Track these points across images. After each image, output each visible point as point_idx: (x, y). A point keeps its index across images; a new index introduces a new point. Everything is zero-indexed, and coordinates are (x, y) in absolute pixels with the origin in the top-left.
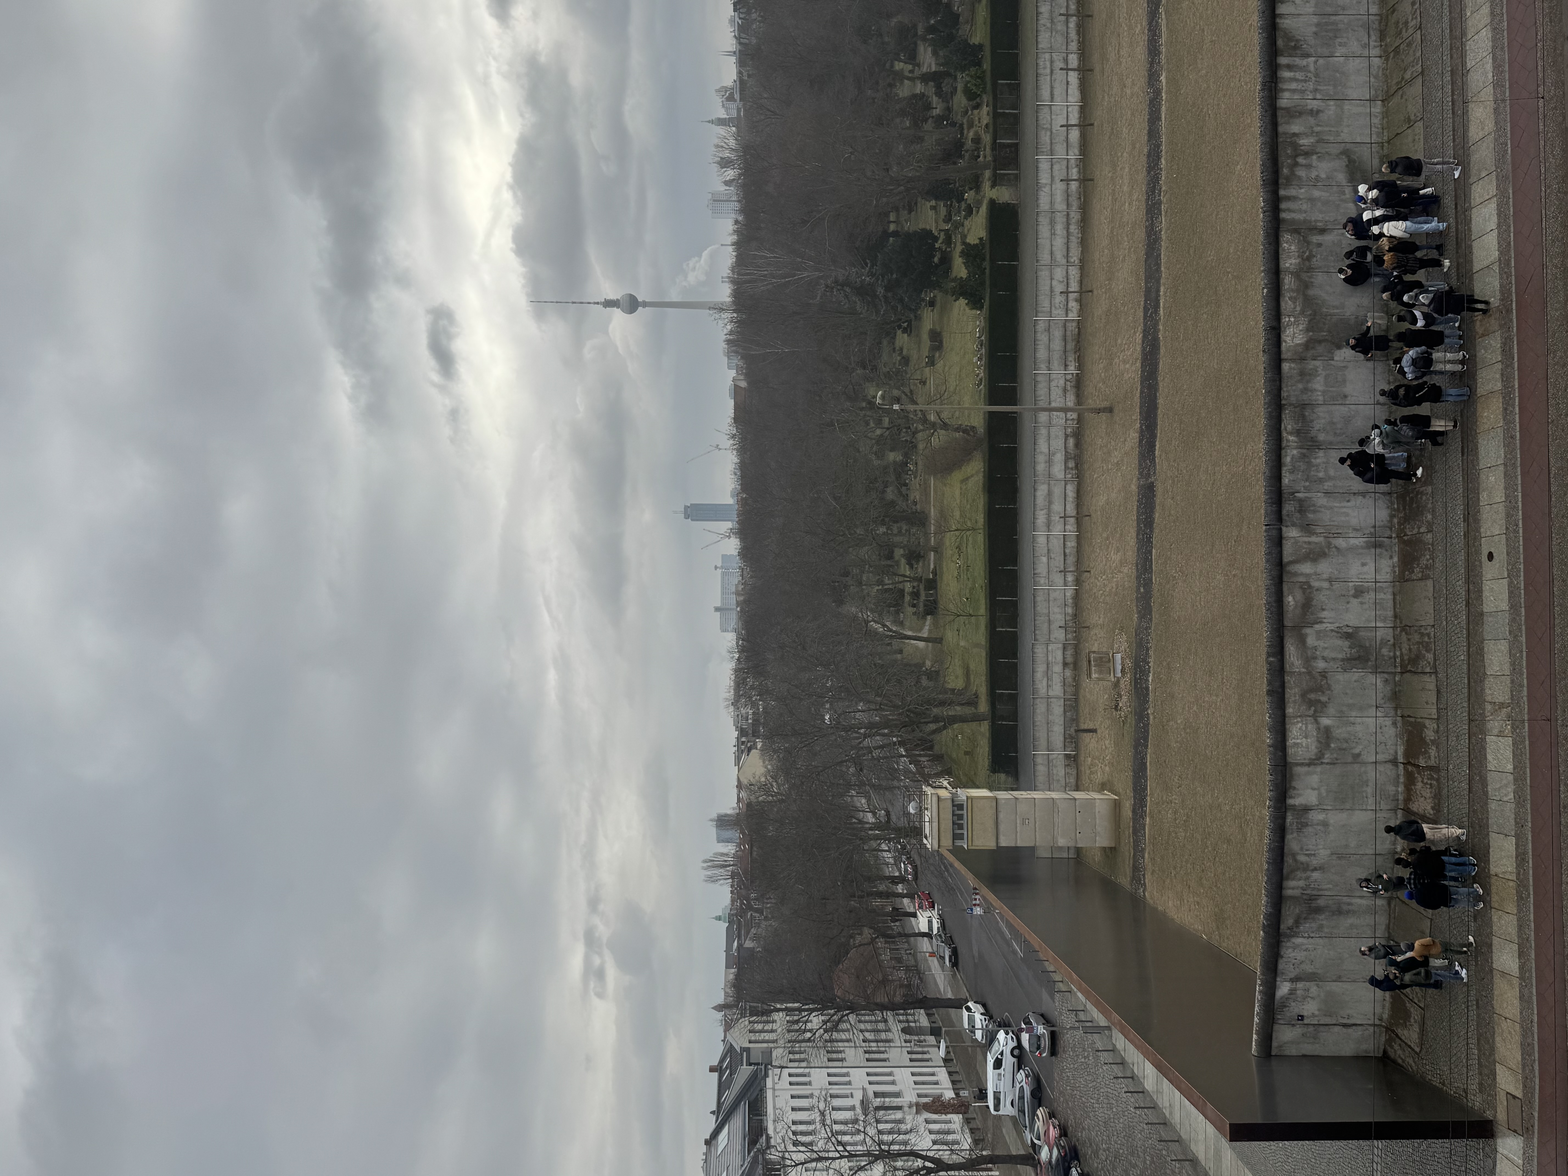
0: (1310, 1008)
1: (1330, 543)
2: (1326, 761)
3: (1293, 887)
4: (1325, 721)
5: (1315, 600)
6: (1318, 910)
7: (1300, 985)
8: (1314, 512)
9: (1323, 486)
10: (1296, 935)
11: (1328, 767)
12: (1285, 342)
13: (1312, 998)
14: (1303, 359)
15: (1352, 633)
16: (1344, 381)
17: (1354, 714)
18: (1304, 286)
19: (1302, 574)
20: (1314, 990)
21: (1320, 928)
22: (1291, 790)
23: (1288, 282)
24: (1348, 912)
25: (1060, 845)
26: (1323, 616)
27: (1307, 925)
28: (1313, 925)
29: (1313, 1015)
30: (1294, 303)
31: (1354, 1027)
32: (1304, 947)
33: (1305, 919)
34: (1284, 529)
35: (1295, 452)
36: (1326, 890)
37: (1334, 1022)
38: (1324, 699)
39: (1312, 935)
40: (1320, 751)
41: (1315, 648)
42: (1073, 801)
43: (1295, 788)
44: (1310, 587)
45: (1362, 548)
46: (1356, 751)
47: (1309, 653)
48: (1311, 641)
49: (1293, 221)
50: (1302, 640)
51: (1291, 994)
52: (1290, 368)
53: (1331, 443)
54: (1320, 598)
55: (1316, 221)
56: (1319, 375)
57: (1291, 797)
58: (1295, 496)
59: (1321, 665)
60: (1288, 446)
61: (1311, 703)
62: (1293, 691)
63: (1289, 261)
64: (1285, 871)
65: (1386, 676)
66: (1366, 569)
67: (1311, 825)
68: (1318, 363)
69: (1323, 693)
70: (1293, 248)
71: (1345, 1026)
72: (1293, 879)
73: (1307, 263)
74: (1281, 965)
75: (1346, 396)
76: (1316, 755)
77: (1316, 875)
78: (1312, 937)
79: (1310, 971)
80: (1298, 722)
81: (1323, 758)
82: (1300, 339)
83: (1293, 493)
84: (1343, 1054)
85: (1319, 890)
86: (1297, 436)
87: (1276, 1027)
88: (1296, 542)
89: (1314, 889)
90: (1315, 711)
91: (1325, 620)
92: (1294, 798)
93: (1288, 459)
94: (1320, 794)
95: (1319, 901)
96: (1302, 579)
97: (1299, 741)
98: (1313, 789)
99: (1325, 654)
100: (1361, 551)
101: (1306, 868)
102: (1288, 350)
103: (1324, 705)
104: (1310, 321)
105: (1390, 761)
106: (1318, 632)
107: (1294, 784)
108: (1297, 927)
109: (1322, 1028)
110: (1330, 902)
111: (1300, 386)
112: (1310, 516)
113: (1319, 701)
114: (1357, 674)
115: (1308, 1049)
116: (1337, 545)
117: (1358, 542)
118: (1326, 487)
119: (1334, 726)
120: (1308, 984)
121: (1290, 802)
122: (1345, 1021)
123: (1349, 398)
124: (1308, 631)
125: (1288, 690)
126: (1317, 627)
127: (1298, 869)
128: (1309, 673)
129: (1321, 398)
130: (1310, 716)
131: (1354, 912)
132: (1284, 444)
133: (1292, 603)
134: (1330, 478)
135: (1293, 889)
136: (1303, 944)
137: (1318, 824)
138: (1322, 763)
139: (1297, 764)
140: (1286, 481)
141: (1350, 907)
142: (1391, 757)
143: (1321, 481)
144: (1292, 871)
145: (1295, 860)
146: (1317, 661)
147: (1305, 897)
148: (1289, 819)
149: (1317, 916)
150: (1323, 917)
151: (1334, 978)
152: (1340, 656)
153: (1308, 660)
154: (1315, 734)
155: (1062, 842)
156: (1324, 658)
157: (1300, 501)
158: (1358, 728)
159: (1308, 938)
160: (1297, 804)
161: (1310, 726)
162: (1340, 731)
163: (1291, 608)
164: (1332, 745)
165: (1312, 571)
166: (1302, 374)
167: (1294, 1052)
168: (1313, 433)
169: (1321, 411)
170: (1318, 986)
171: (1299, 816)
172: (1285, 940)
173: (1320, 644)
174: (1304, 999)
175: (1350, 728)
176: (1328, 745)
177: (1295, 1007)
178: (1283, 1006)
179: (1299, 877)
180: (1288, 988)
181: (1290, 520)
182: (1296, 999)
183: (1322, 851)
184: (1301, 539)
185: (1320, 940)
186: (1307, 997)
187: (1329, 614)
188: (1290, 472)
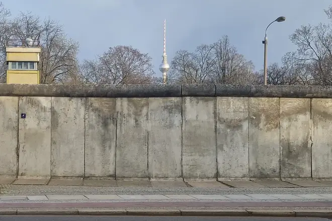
0: (31, 122)
2: (218, 125)
3: (123, 104)
4: (245, 125)
6: (105, 125)
7: (49, 114)
10: (87, 109)
11: (214, 127)
13: (39, 123)
15: (307, 147)
17: (251, 147)
22: (196, 100)
24: (104, 147)
26: (318, 127)
27: (94, 117)
28: (94, 121)
29: (25, 125)
31: (16, 157)
32: (77, 116)
33: (99, 115)
37: (20, 141)
38: (261, 125)
39: (86, 121)
40: (224, 121)
41: (296, 120)
43: (198, 103)
46: (225, 148)
47: (293, 116)
48: (301, 118)
50: (300, 111)
51: (42, 108)
57: (191, 100)
59: (285, 124)
61: (258, 116)
64: (135, 99)
65: (278, 170)
67: (170, 116)
69: (265, 125)
71: (18, 149)
72: (128, 105)
74: (63, 100)
76: (222, 118)
77: (132, 122)
79: (59, 121)
80: (245, 106)
85: (121, 124)
87: (16, 98)
89: (121, 120)
90: (252, 119)
91: (316, 128)
94: (193, 121)
95: (112, 125)
97: (232, 106)
98: (197, 117)
99: (292, 127)
101: (137, 114)
103: (257, 125)
105: (218, 172)
108: (93, 110)
109: (15, 133)
110: (111, 133)
113: (259, 122)
114: (278, 150)
119: (242, 132)
120: (50, 120)
121: (188, 99)
122: (21, 149)
124: (308, 116)
125: (266, 99)
126: (311, 122)
127: (137, 108)
128: (279, 116)
130: (249, 115)
131: (104, 150)
133: (327, 105)
135: (121, 105)
136: (79, 115)
137: (171, 120)
138: (216, 123)
139: (215, 105)
141: (107, 148)
142: (221, 172)
144: (135, 105)
145: (143, 106)
146: (288, 121)
147: (115, 114)
148: (175, 100)
149: (101, 124)
150: (101, 128)
151: (54, 139)
152: (291, 138)
153: (289, 115)
154: (237, 118)
156: (289, 126)
158: (241, 149)
159: (85, 119)
160: (186, 104)
161: (242, 114)
164: (229, 130)
170: (48, 127)
171: (176, 106)
172: (83, 102)
173: (299, 124)
174: (38, 118)
175: (241, 144)
176: (229, 127)
177: (31, 112)
178: (33, 103)
179: (131, 109)
180: (46, 106)
182: (38, 111)
183: (150, 125)
185: (82, 127)
186: (40, 120)
187: (320, 131)
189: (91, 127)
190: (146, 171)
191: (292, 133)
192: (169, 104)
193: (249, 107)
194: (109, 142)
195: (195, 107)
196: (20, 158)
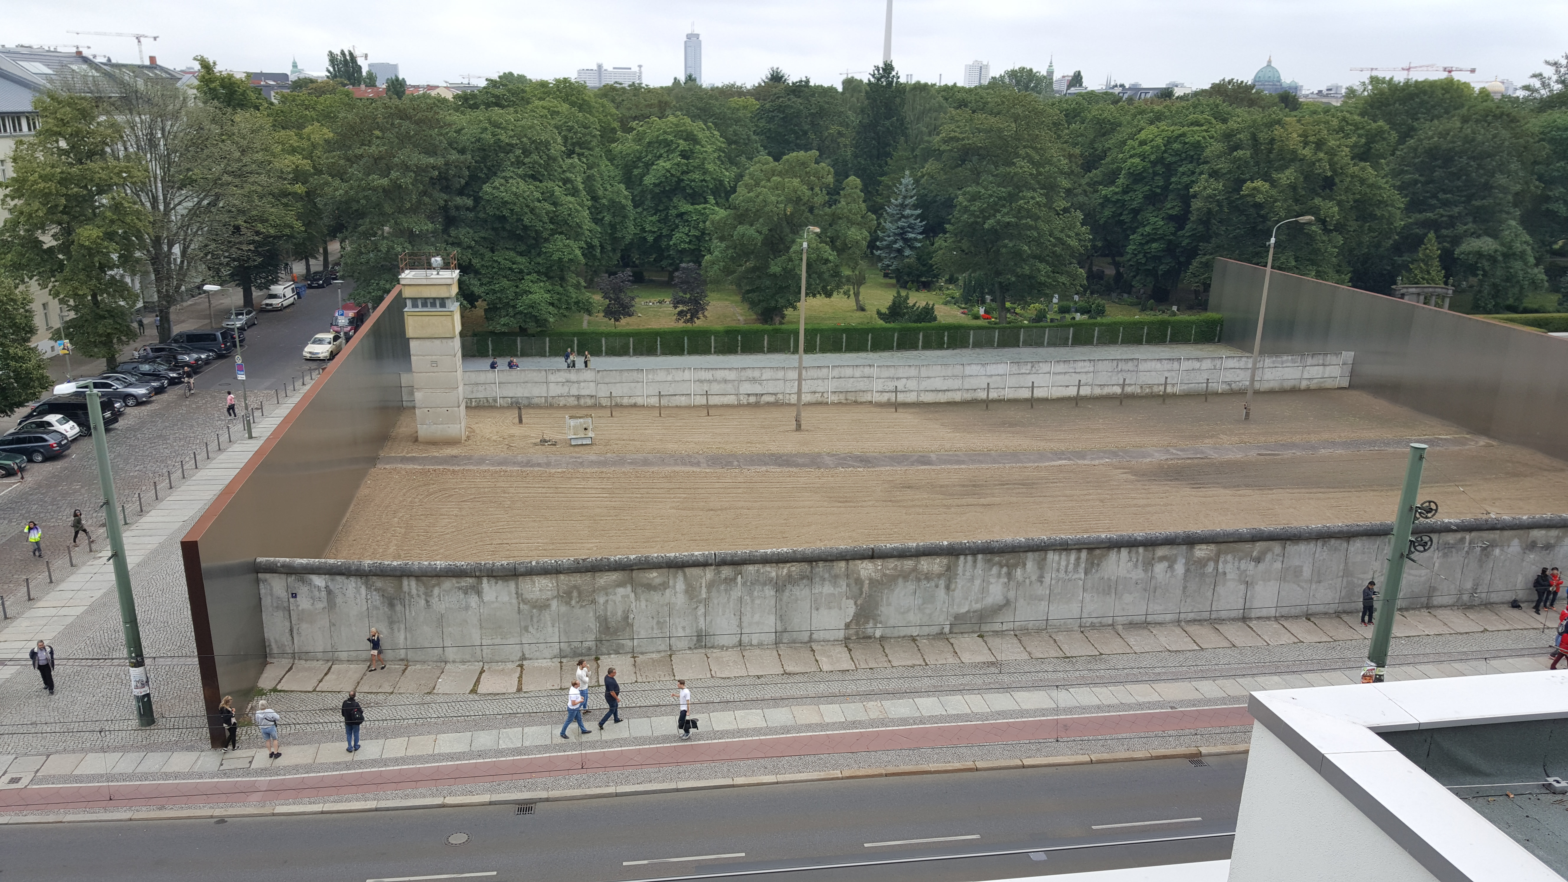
0: (304, 602)
1: (701, 602)
2: (521, 606)
3: (410, 586)
4: (554, 604)
5: (654, 593)
6: (391, 605)
7: (324, 594)
8: (726, 590)
9: (747, 596)
10: (368, 588)
11: (517, 608)
12: (862, 564)
13: (313, 604)
14: (848, 576)
15: (628, 622)
16: (830, 608)
17: (561, 626)
18: (905, 576)
19: (675, 582)
20: (320, 605)
22: (494, 581)
23: (909, 564)
24: (392, 629)
25: (416, 394)
26: (641, 599)
27: (377, 597)
28: (378, 602)
29: (298, 606)
30: (892, 569)
31: (290, 638)
32: (358, 596)
33: (383, 595)
34: (713, 567)
35: (774, 574)
36: (410, 611)
37: (293, 622)
38: (573, 602)
39: (369, 602)
40: (529, 602)
41: (615, 594)
42: (456, 405)
43: (496, 583)
44: (665, 589)
45: (697, 626)
46: (531, 629)
47: (610, 590)
48: (621, 591)
49: (956, 565)
50: (621, 584)
51: (315, 587)
52: (841, 568)
53: (781, 600)
54: (656, 597)
55: (956, 582)
56: (834, 589)
57: (489, 581)
58: (738, 575)
59: (601, 600)
60: (778, 569)
61: (569, 593)
62: (578, 578)
63: (925, 564)
64: (424, 578)
65: (594, 648)
66: (680, 630)
67: (465, 597)
68: (844, 587)
69: (578, 602)
70: (936, 566)
71: (291, 630)
72: (417, 585)
73: (923, 577)
74: (338, 578)
75: (817, 609)
76: (526, 599)
77: (423, 602)
78: (367, 602)
79: (337, 601)
80: (553, 584)
81: (524, 604)
82: (864, 574)
83: (741, 574)
84: (265, 630)
85: (409, 605)
86: (786, 575)
87: (284, 576)
88: (701, 578)
89: (409, 601)
90: (562, 597)
91: (638, 601)
93: (768, 570)
94: (493, 602)
95: (399, 606)
96: (671, 583)
97: (537, 585)
98: (496, 598)
99: (610, 602)
100: (695, 626)
101: (428, 595)
102: (855, 565)
103: (568, 603)
104: (877, 581)
105: (524, 655)
106: (628, 596)
107: (500, 582)
108: (375, 590)
109: (287, 613)
110: (399, 615)
111: (827, 576)
112: (722, 587)
113: (571, 599)
114: (594, 627)
115: (266, 601)
116: (699, 608)
117: (702, 624)
118: (745, 598)
119: (550, 611)
120: (325, 600)
121: (485, 580)
122: (295, 630)
123: (816, 612)
124: (629, 588)
125: (579, 575)
126: (633, 595)
127: (427, 589)
128: (594, 591)
129: (817, 591)
130: (558, 593)
131: (392, 634)
132: (781, 565)
133: (651, 576)
134: (753, 601)
135: (409, 585)
136: (360, 595)
137: (466, 602)
138: (519, 603)
139: (517, 584)
140: (751, 568)
141: (396, 630)
142: (527, 656)
143: (750, 594)
144: (424, 584)
145: (434, 586)
146: (604, 596)
147: (402, 595)
148: (470, 581)
149: (386, 605)
150: (387, 610)
151: (333, 621)
152: (609, 614)
153: (605, 589)
154: (543, 597)
155: (418, 395)
156: (607, 601)
157: (735, 579)
158: (550, 629)
159: (367, 599)
160: (483, 586)
161: (550, 593)
162: (547, 616)
163: (647, 575)
164: (535, 611)
165: (678, 590)
166: (836, 577)
167: (262, 591)
168: (789, 587)
169: (806, 592)
170: (324, 608)
171: (473, 587)
172: (363, 582)
173: (618, 598)
174: (311, 598)
175: (549, 624)
176: (534, 607)
177: (303, 591)
178: (303, 581)
179: (420, 590)
180: (320, 585)
181: (719, 572)
182: (311, 591)
183: (444, 606)
184: (704, 581)
185: (365, 608)
186: (314, 600)
187: (643, 604)
188: (758, 571)
189: (377, 608)
190: (442, 656)
191: (609, 608)
192: (463, 584)
193: (558, 585)
194: (397, 624)
195: (493, 587)
196: (295, 641)
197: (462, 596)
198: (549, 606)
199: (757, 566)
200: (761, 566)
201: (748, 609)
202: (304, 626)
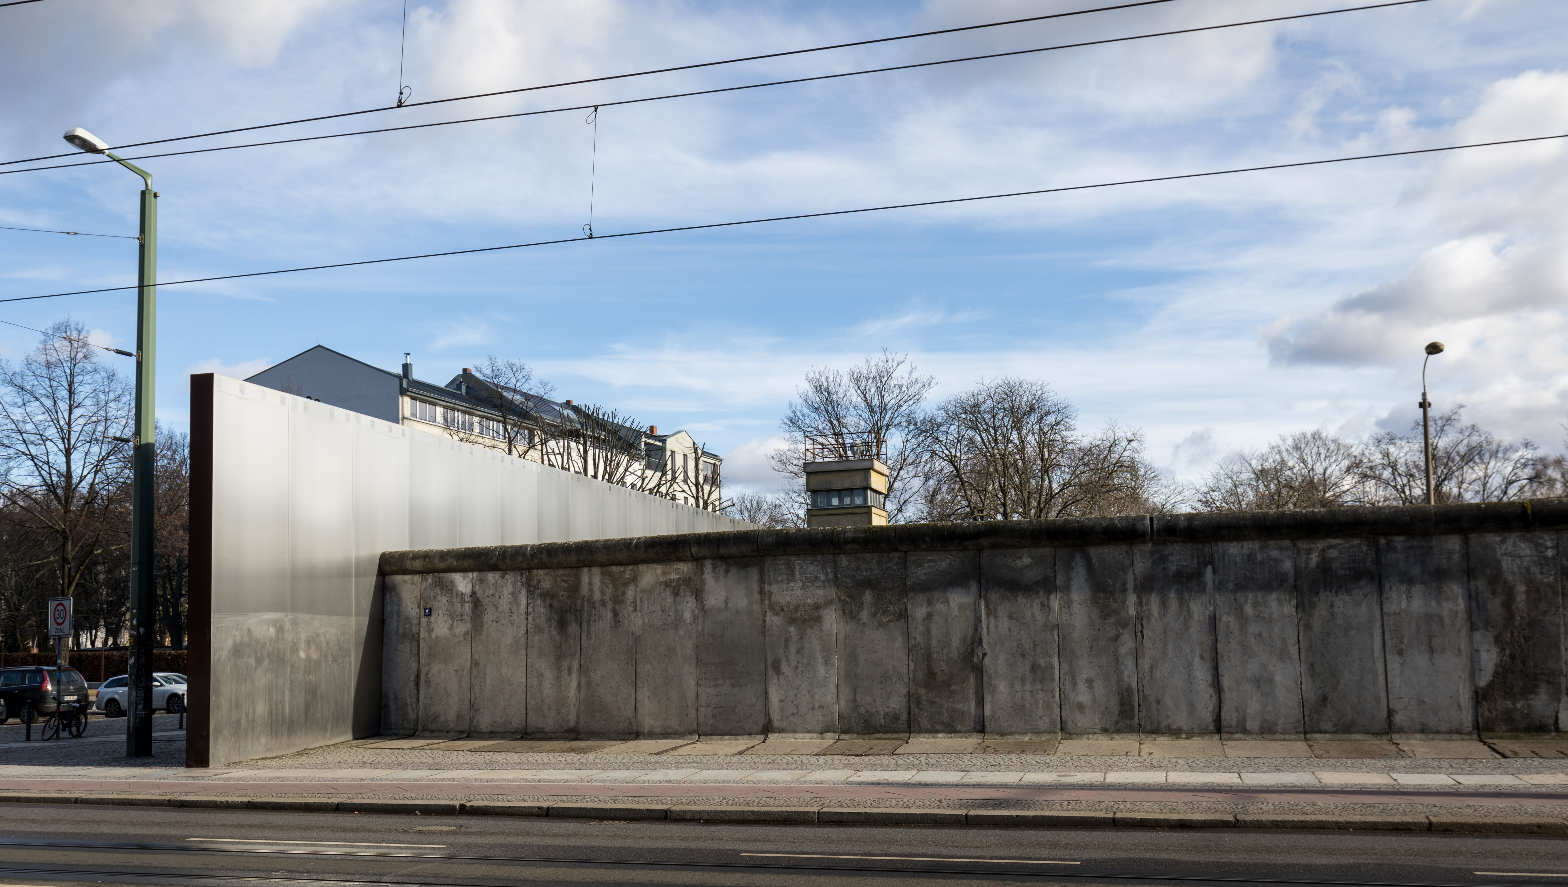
0: (439, 624)
1: (1125, 625)
2: (768, 619)
4: (829, 616)
5: (1025, 601)
6: (562, 625)
7: (468, 607)
8: (1180, 599)
9: (1228, 614)
10: (530, 594)
11: (759, 623)
12: (1503, 541)
13: (451, 626)
14: (1469, 571)
15: (971, 663)
16: (1431, 652)
17: (842, 664)
19: (1069, 580)
20: (461, 628)
21: (539, 629)
22: (724, 566)
24: (559, 669)
26: (1000, 614)
27: (543, 610)
28: (543, 618)
29: (431, 631)
31: (415, 691)
32: (515, 607)
33: (551, 606)
34: (1148, 547)
35: (1287, 565)
36: (589, 633)
37: (422, 661)
38: (865, 615)
39: (530, 618)
40: (782, 610)
41: (946, 602)
43: (727, 571)
44: (1049, 592)
45: (1120, 680)
46: (785, 668)
47: (936, 593)
48: (958, 596)
50: (958, 580)
51: (457, 596)
52: (1450, 551)
53: (1308, 627)
54: (1030, 609)
56: (1439, 603)
57: (714, 568)
58: (1206, 567)
59: (919, 611)
60: (1298, 552)
61: (856, 595)
62: (873, 565)
64: (613, 569)
65: (904, 717)
66: (1082, 686)
67: (675, 601)
68: (1464, 600)
69: (874, 615)
71: (418, 678)
72: (602, 582)
74: (491, 577)
75: (1400, 653)
76: (777, 603)
77: (609, 615)
78: (527, 619)
79: (485, 620)
80: (827, 574)
81: (774, 614)
82: (1510, 566)
83: (1211, 563)
84: (384, 678)
85: (588, 622)
86: (1318, 567)
87: (418, 578)
88: (1124, 567)
89: (589, 615)
90: (845, 602)
91: (992, 618)
92: (713, 571)
93: (1274, 553)
94: (719, 611)
95: (574, 624)
96: (1060, 580)
97: (798, 576)
98: (726, 602)
99: (936, 618)
100: (1115, 681)
101: (618, 601)
102: (1485, 547)
103: (855, 617)
104: (1549, 583)
105: (770, 721)
106: (972, 607)
107: (734, 570)
108: (540, 596)
109: (415, 645)
110: (572, 641)
111: (1416, 570)
112: (1172, 593)
113: (861, 608)
114: (904, 670)
115: (391, 626)
116: (1123, 638)
117: (1130, 678)
118: (1224, 618)
119: (821, 631)
120: (469, 618)
121: (708, 566)
122: (422, 677)
123: (1397, 659)
124: (974, 589)
125: (876, 558)
126: (982, 605)
127: (616, 588)
128: (906, 592)
129: (1395, 608)
130: (836, 593)
131: (558, 678)
132: (1303, 545)
133: (1019, 563)
134: (1243, 627)
135: (590, 584)
136: (518, 605)
137: (676, 611)
138: (765, 613)
139: (762, 575)
140: (1233, 548)
141: (565, 673)
142: (776, 724)
143: (1237, 610)
144: (614, 581)
145: (628, 583)
146: (924, 605)
147: (579, 602)
148: (685, 568)
149: (555, 624)
150: (554, 633)
151: (476, 657)
152: (934, 643)
153: (926, 589)
154: (809, 601)
156: (929, 616)
157: (1198, 575)
158: (821, 673)
159: (527, 614)
160: (706, 576)
161: (821, 593)
162: (816, 642)
163: (1009, 561)
164: (792, 629)
165: (1075, 597)
166: (1439, 572)
167: (388, 608)
168: (1326, 596)
169: (1369, 610)
170: (467, 633)
171: (687, 582)
172: (524, 579)
173: (953, 612)
174: (450, 615)
175: (819, 659)
176: (792, 621)
177: (440, 604)
178: (443, 587)
179: (606, 590)
180: (464, 591)
181: (1163, 559)
182: (450, 603)
183: (640, 622)
184: (1130, 578)
185: (523, 631)
186: (453, 620)
187: (1004, 624)
188: (1250, 557)
190: (633, 720)
191: (935, 630)
192: (674, 576)
193: (836, 577)
194: (568, 659)
195: (722, 580)
196: (422, 696)
197: (670, 600)
198: (818, 620)
199: (1248, 546)
200: (1256, 545)
201: (1234, 644)
202: (436, 668)
